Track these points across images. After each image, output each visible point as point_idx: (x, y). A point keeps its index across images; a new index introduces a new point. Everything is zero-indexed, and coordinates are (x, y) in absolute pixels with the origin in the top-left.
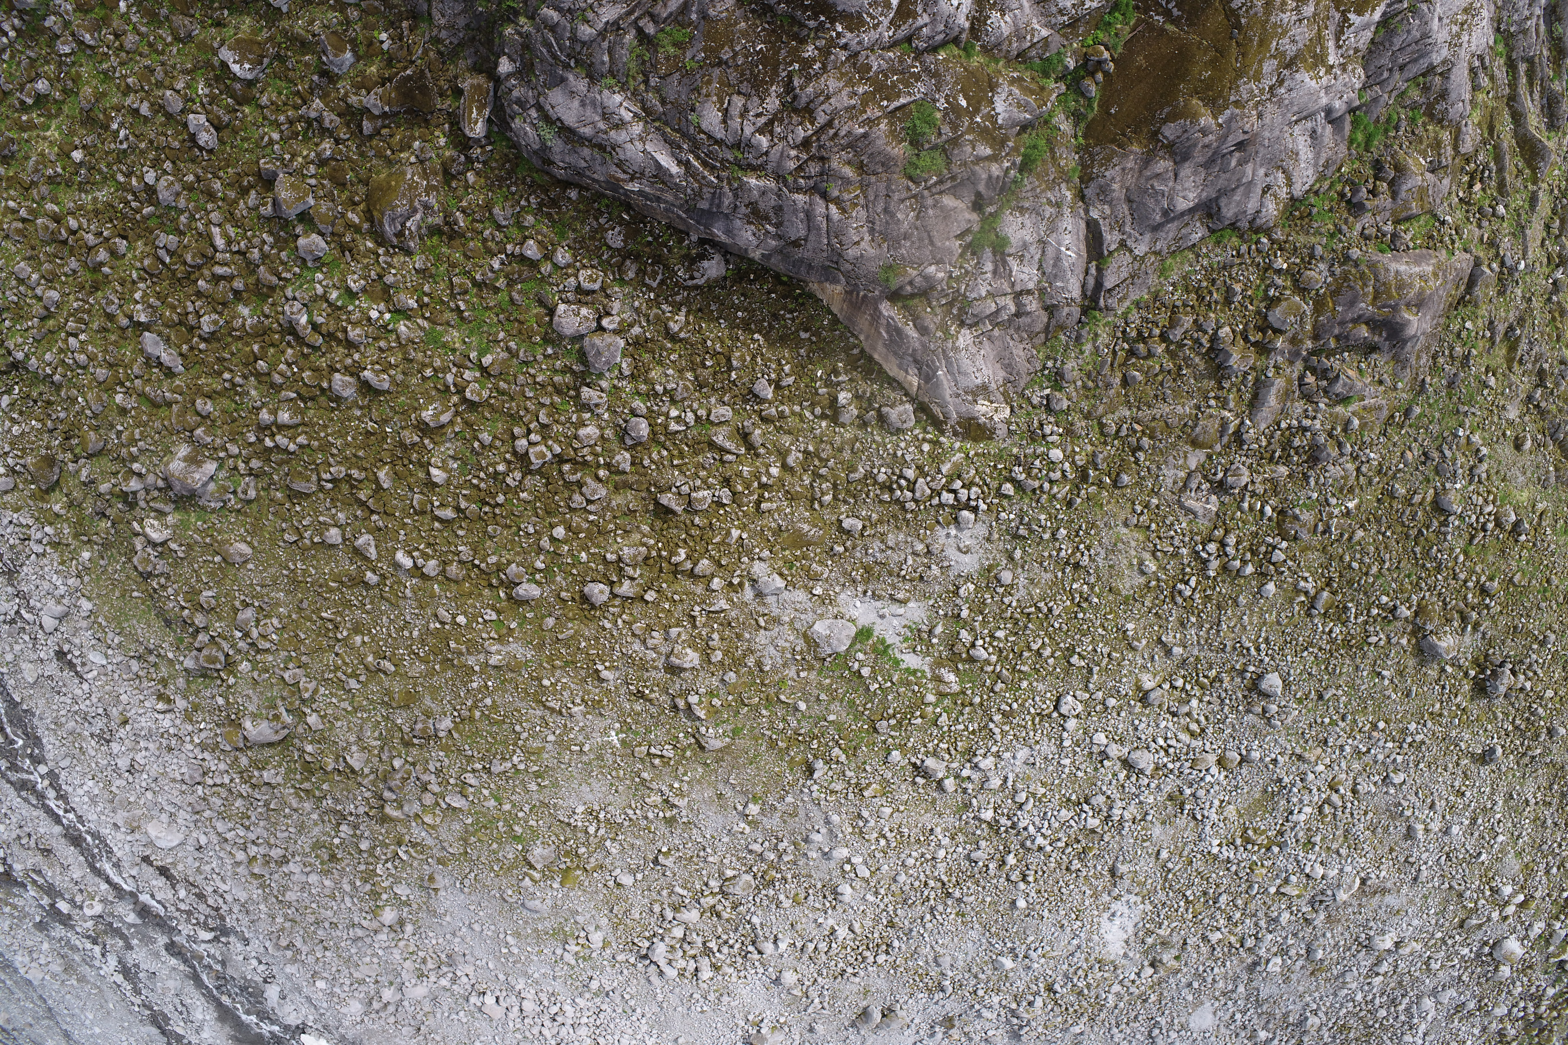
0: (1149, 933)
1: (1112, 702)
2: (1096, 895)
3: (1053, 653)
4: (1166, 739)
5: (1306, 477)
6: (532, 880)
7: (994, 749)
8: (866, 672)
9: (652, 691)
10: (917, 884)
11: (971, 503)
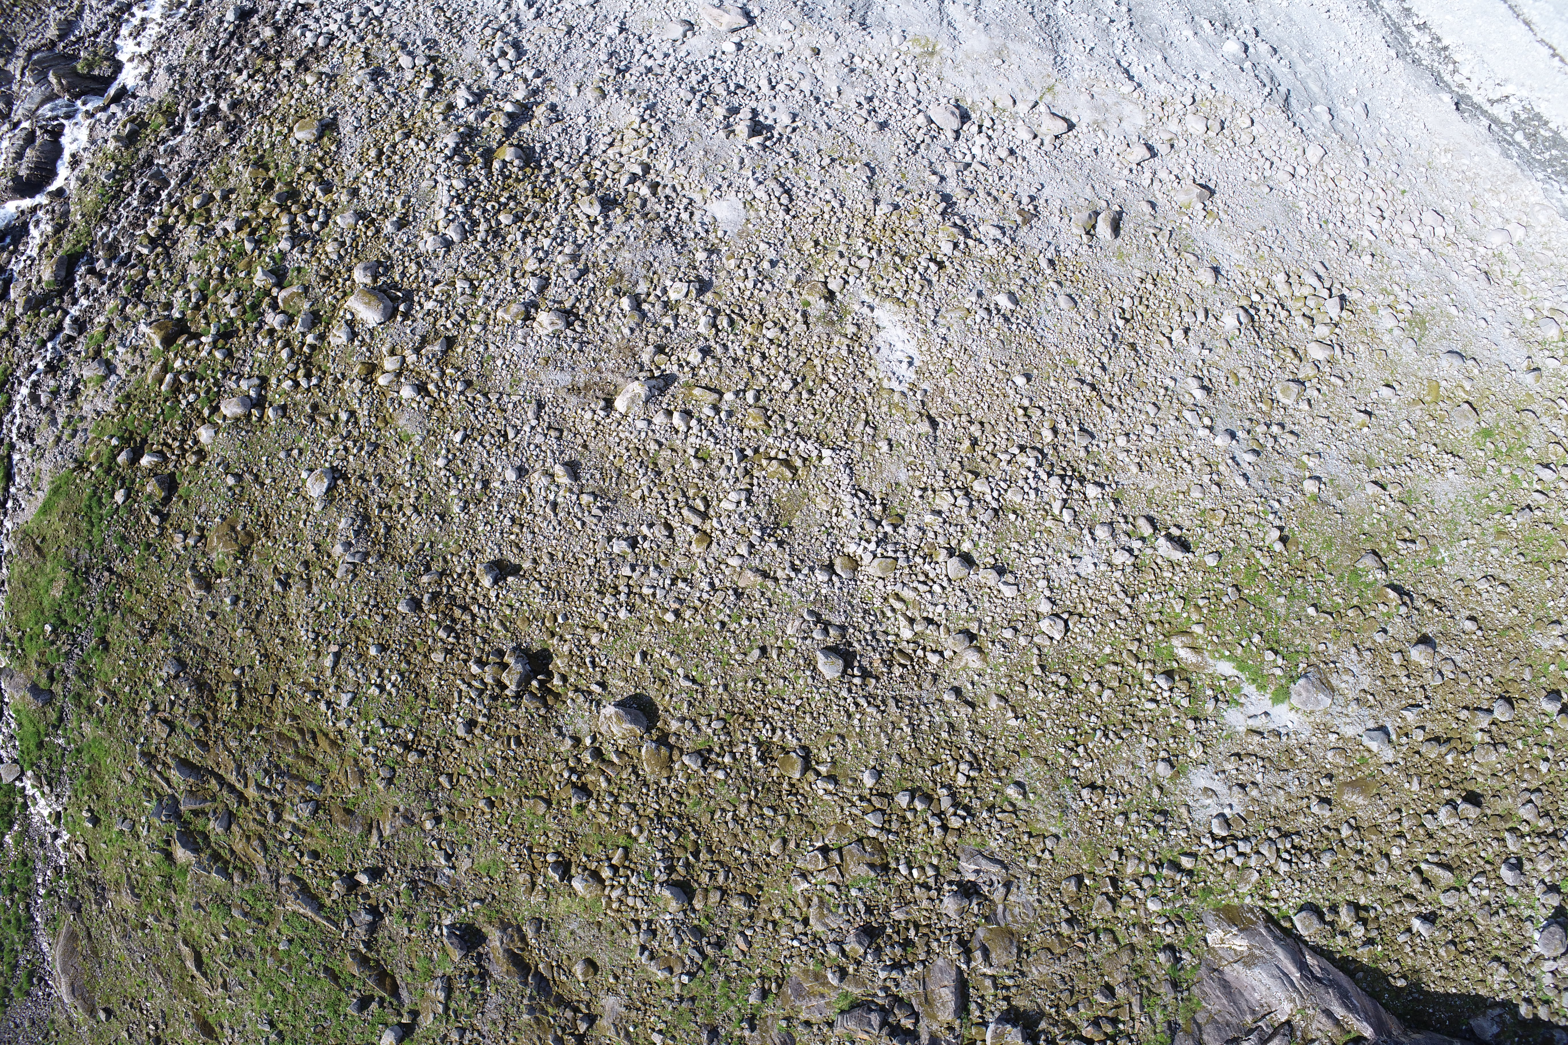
0: (857, 340)
2: (940, 391)
3: (1087, 688)
4: (931, 590)
5: (870, 912)
6: (1462, 387)
7: (1117, 574)
8: (1269, 655)
9: (1431, 611)
11: (1219, 845)
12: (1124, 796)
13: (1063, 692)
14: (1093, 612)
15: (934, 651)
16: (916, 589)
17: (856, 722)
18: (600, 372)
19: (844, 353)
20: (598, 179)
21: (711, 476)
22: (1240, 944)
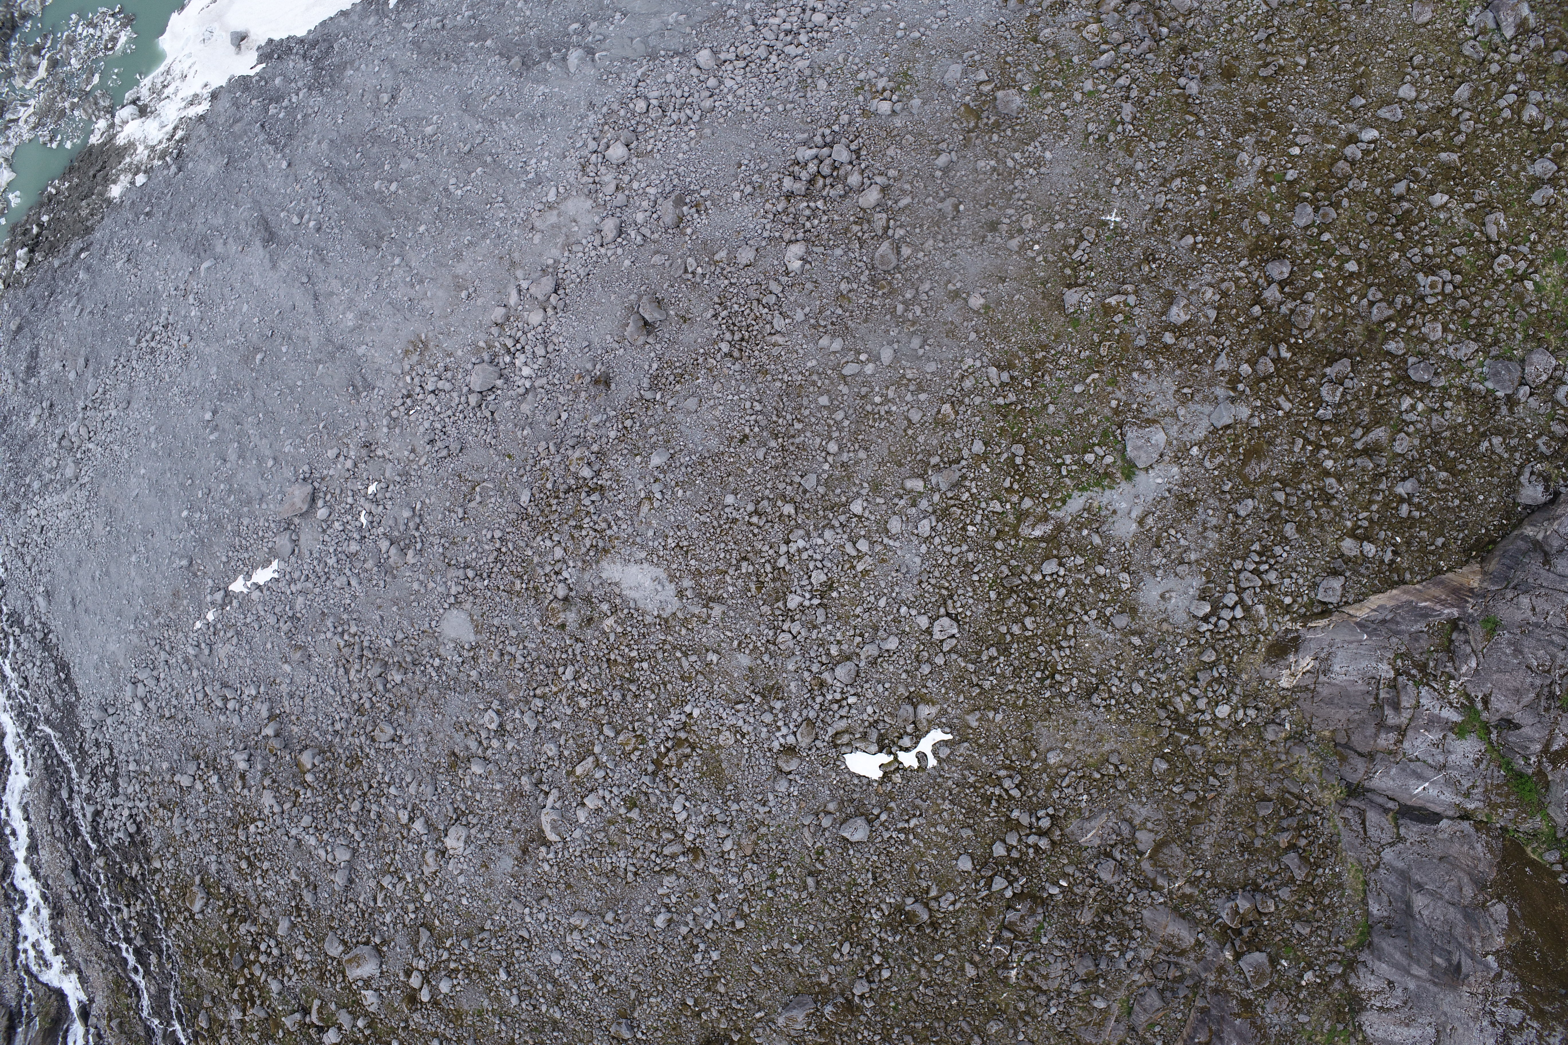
0: (614, 610)
1: (926, 669)
2: (697, 574)
3: (1012, 635)
4: (850, 706)
5: (1067, 938)
6: (981, 83)
7: (937, 540)
8: (1089, 458)
9: (1152, 270)
10: (807, 412)
11: (1213, 620)
12: (1119, 669)
13: (1002, 659)
14: (954, 584)
15: (900, 737)
16: (841, 717)
17: (915, 842)
18: (518, 831)
19: (619, 630)
20: (367, 706)
21: (652, 811)
22: (1306, 662)
